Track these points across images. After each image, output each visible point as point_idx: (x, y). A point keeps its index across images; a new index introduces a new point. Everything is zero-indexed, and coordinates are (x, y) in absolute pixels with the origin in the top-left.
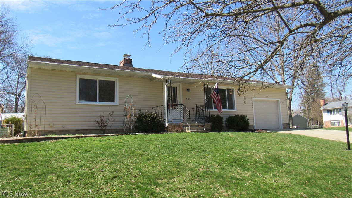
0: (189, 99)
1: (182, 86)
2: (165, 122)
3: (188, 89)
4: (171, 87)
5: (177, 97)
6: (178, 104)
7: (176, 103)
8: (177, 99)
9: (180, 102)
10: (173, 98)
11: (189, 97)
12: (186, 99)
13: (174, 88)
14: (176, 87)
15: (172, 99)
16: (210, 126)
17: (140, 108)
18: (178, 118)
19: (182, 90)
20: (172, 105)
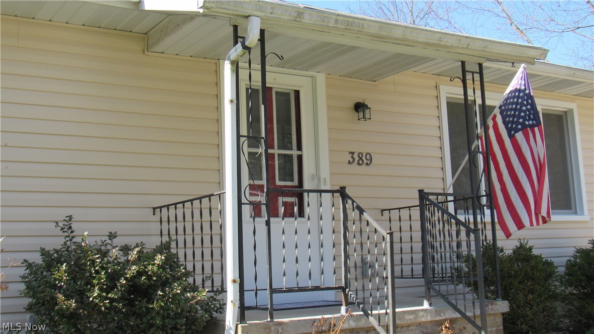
0: (363, 159)
1: (328, 86)
2: (222, 308)
3: (360, 107)
4: (267, 90)
5: (299, 148)
6: (306, 186)
7: (296, 183)
8: (300, 158)
9: (317, 176)
10: (276, 151)
11: (364, 150)
12: (349, 158)
13: (283, 96)
14: (297, 93)
15: (270, 158)
16: (500, 320)
17: (69, 212)
18: (310, 284)
19: (329, 108)
20: (274, 193)
